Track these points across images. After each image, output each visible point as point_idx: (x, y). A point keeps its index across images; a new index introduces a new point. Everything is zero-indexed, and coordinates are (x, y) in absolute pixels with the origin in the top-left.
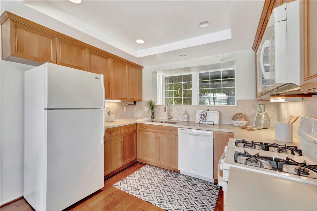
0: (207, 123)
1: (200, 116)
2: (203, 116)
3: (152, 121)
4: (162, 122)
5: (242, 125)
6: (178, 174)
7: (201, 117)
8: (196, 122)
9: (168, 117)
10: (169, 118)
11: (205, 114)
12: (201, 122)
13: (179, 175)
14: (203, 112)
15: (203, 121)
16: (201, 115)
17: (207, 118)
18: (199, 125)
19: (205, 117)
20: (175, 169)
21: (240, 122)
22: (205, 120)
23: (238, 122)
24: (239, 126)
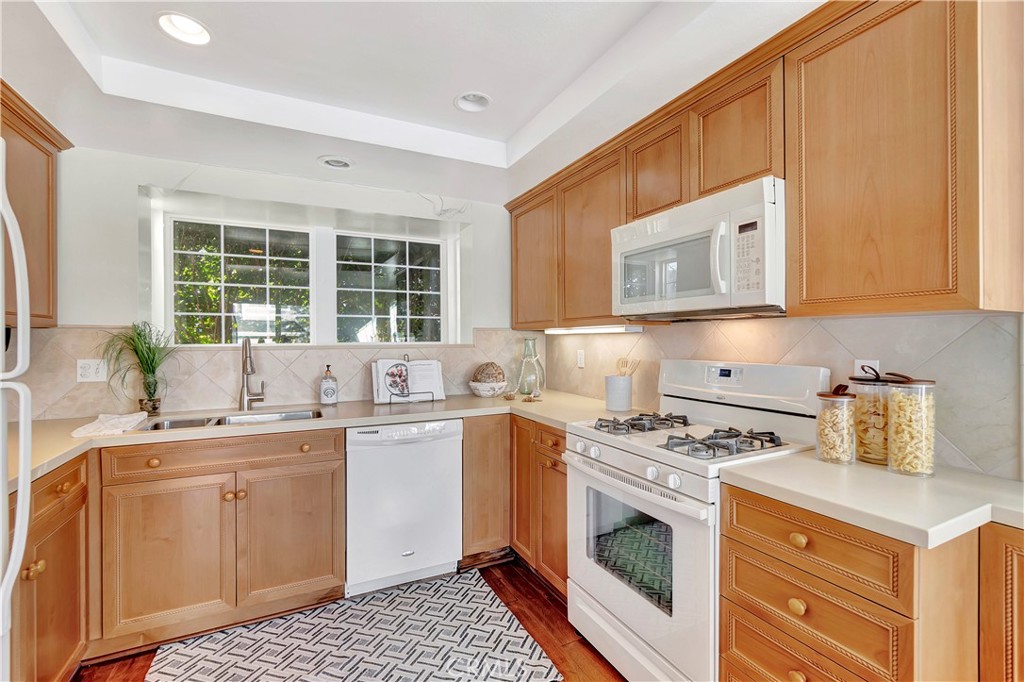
0: (411, 398)
1: (389, 380)
2: (398, 379)
3: (156, 427)
4: (219, 423)
5: (499, 392)
6: (341, 602)
7: (395, 382)
8: (376, 402)
9: (246, 398)
10: (251, 401)
11: (404, 373)
12: (395, 399)
13: (348, 604)
14: (397, 366)
15: (402, 394)
16: (393, 375)
17: (409, 382)
18: (387, 408)
19: (404, 381)
20: (323, 594)
21: (496, 385)
22: (406, 391)
23: (494, 385)
24: (493, 396)
